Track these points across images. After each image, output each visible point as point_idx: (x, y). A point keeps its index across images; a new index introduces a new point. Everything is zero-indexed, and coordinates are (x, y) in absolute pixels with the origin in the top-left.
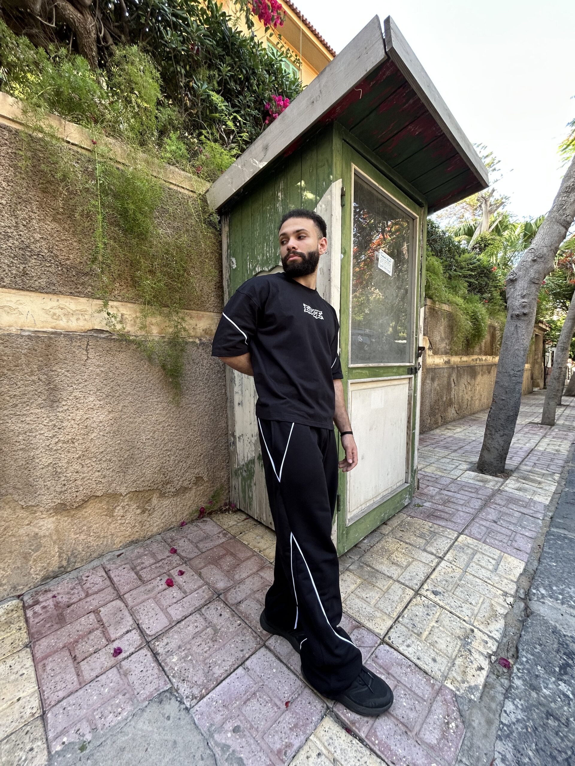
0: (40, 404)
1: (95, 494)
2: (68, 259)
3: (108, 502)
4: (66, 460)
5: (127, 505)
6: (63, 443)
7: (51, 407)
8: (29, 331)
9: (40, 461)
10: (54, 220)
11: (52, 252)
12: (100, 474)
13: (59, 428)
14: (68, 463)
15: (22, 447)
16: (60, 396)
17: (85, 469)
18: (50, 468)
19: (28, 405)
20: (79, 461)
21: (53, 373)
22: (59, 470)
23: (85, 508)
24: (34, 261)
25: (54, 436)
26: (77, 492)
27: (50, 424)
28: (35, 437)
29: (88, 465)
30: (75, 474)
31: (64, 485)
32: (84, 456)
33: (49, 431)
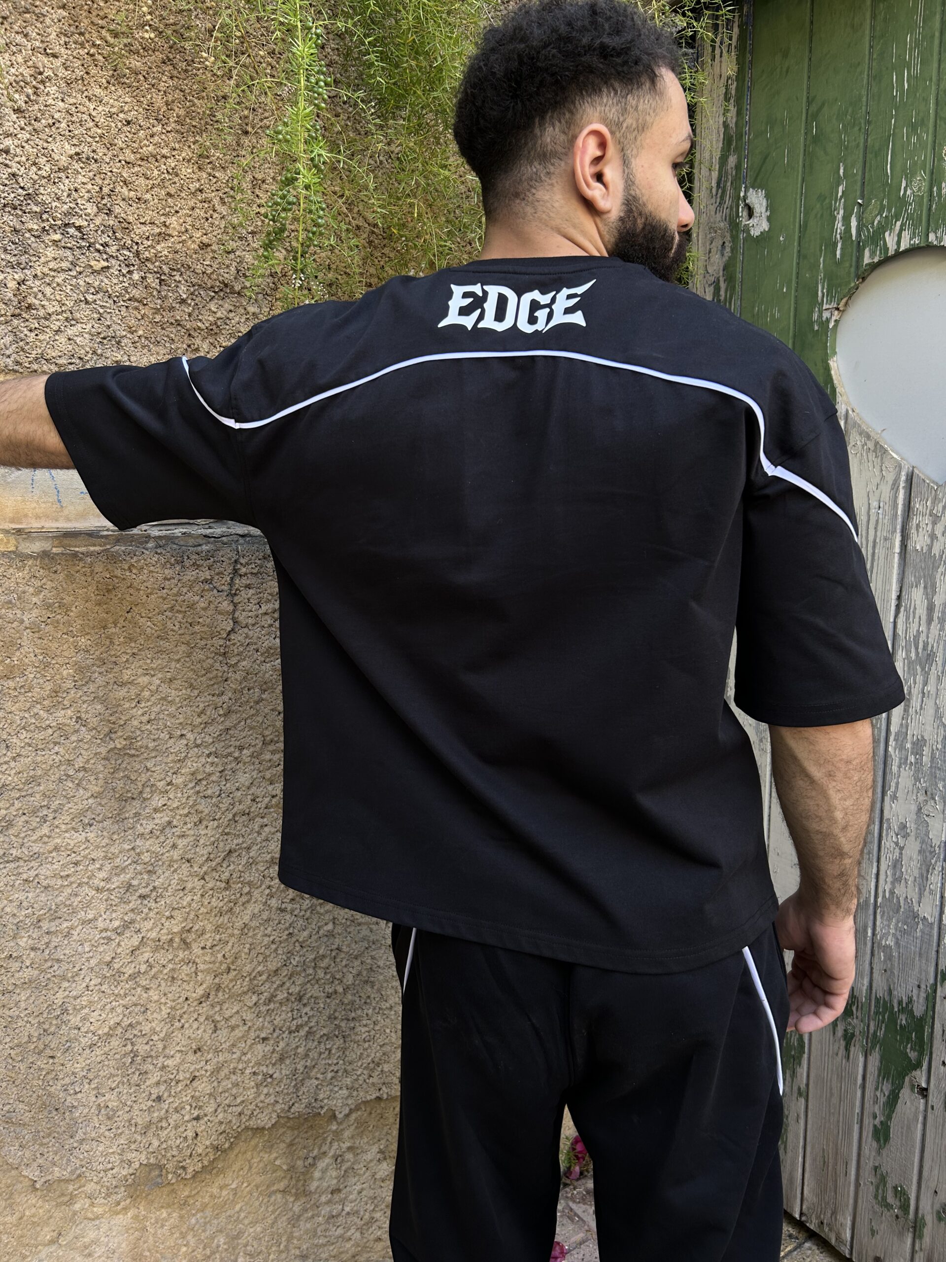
0: (83, 813)
1: (252, 1123)
2: (164, 236)
3: (291, 1145)
4: (165, 1011)
5: (350, 1149)
6: (156, 950)
7: (119, 818)
8: (42, 534)
9: (84, 1019)
10: (117, 78)
11: (109, 212)
12: (269, 1048)
13: (143, 897)
14: (171, 1018)
15: (27, 974)
16: (144, 778)
17: (223, 1034)
18: (115, 1042)
19: (44, 819)
20: (205, 1009)
21: (122, 692)
22: (142, 1048)
23: (222, 1171)
24: (51, 252)
25: (126, 925)
26: (197, 1118)
27: (116, 882)
28: (68, 935)
29: (233, 1022)
30: (191, 1057)
31: (159, 1099)
32: (218, 988)
33: (111, 908)
